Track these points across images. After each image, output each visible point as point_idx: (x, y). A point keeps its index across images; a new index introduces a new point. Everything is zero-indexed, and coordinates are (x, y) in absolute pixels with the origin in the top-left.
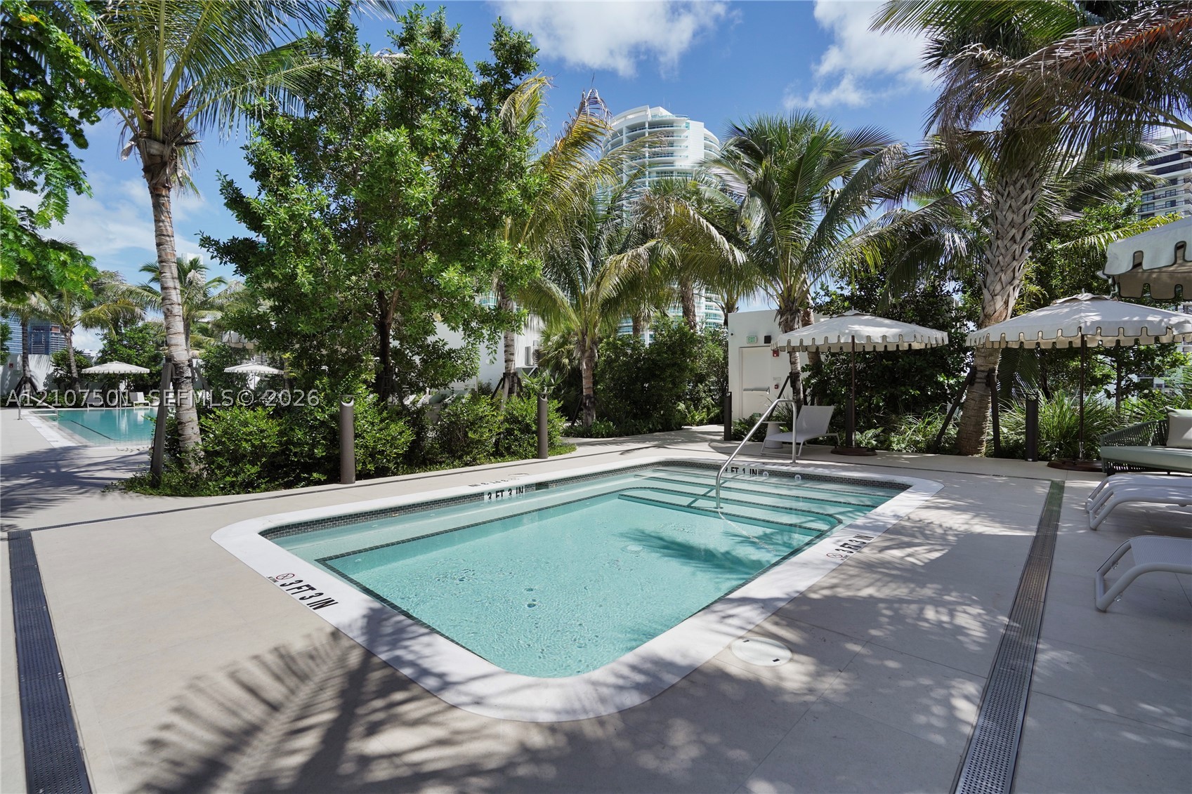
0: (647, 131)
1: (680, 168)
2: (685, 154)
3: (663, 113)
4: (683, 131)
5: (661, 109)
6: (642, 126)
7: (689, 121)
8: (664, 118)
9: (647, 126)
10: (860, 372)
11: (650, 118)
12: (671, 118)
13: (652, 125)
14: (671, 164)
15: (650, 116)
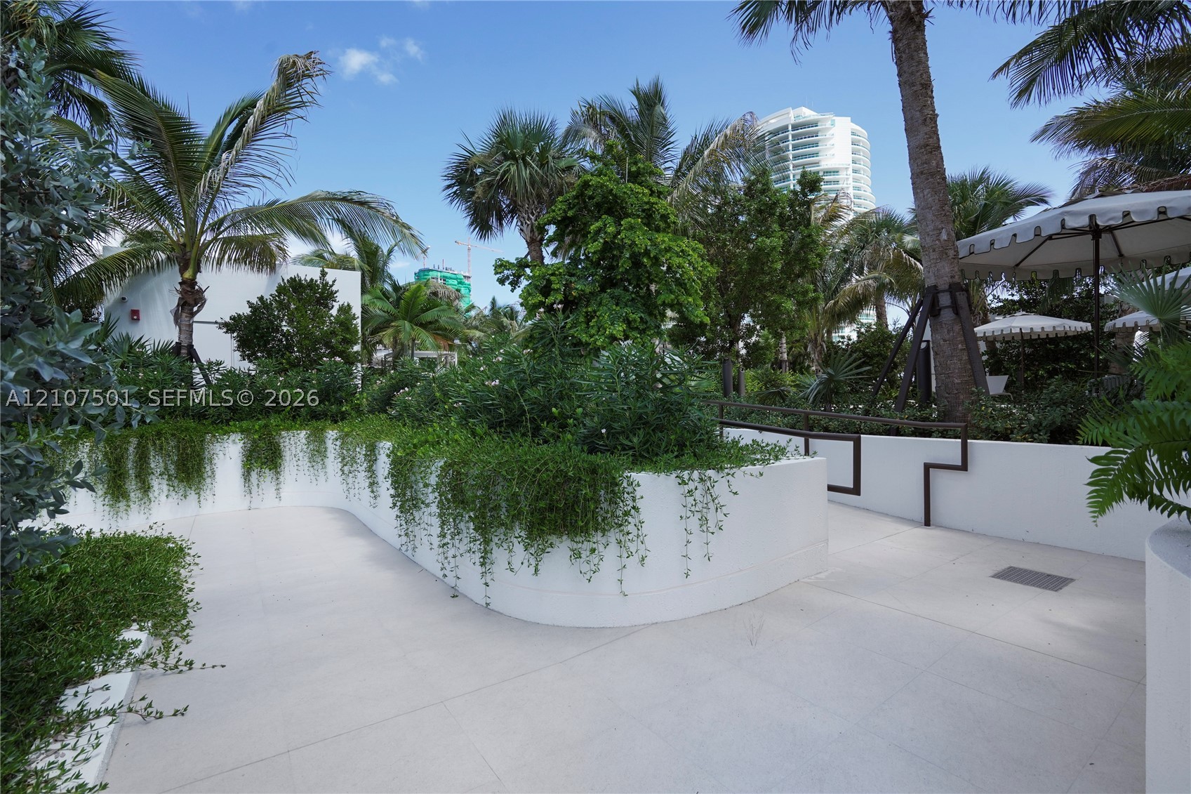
0: (790, 133)
1: (826, 167)
2: (831, 152)
3: (807, 114)
4: (828, 129)
5: (804, 109)
6: (785, 129)
7: (835, 118)
8: (808, 119)
9: (790, 128)
10: (1029, 355)
11: (793, 121)
12: (816, 117)
13: (795, 127)
14: (817, 163)
15: (793, 118)
